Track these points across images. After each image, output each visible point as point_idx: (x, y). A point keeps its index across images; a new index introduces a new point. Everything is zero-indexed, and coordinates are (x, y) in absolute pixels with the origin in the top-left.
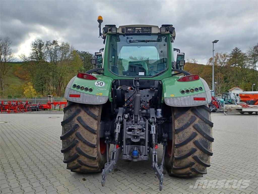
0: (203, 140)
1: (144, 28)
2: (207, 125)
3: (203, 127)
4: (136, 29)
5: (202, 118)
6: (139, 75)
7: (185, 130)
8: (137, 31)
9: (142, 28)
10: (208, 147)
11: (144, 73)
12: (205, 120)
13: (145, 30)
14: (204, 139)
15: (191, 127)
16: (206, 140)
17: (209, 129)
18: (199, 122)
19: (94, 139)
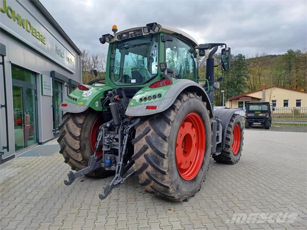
0: (154, 155)
1: (136, 31)
2: (160, 138)
3: (154, 140)
4: (129, 33)
5: (155, 130)
6: (132, 82)
7: (139, 142)
8: (131, 36)
9: (134, 31)
10: (160, 163)
11: (135, 80)
12: (157, 132)
13: (137, 33)
14: (155, 153)
15: (144, 139)
16: (156, 155)
17: (161, 142)
18: (152, 134)
19: (77, 144)
